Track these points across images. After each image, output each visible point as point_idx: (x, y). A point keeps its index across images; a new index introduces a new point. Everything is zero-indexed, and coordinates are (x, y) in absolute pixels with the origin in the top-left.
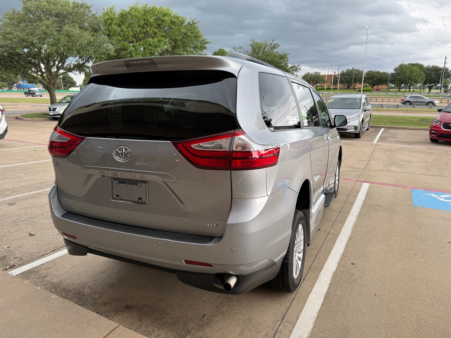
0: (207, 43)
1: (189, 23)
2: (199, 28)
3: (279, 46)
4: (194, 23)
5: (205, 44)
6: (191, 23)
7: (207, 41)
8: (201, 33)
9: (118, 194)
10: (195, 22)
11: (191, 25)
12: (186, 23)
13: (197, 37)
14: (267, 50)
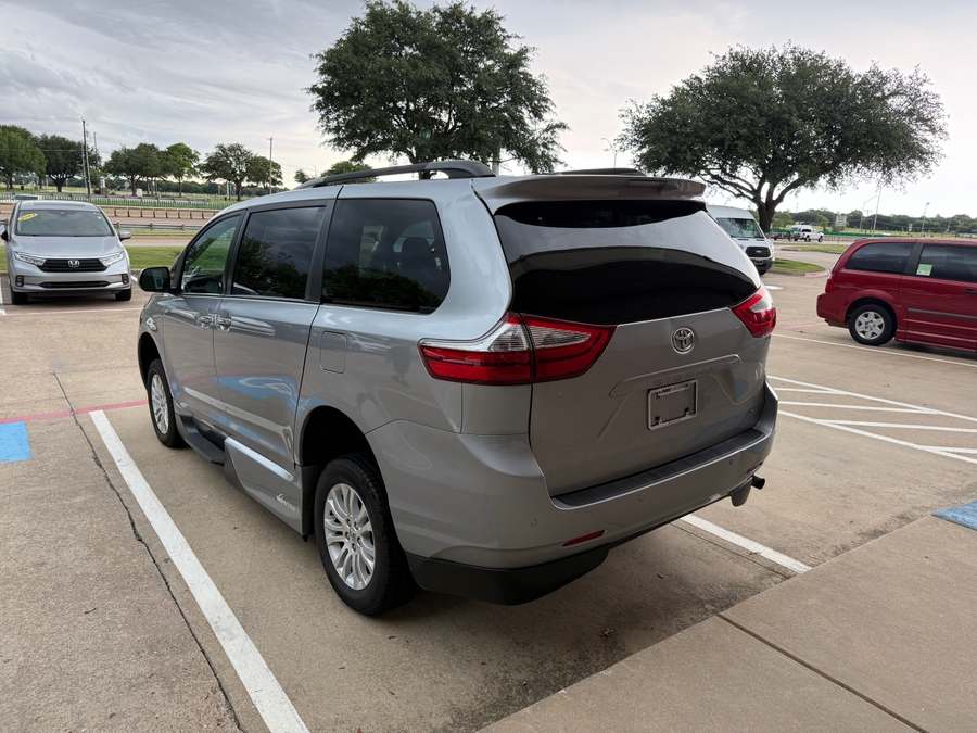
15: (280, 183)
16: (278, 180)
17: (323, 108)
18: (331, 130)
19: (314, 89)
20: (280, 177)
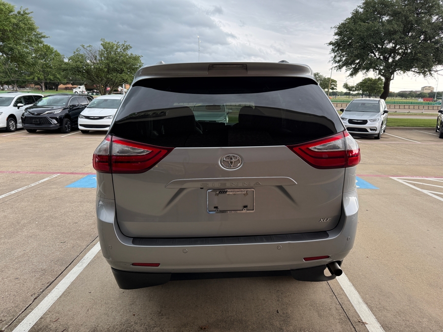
0: (44, 37)
1: (19, 13)
2: (32, 19)
3: (131, 47)
4: (26, 14)
5: (40, 38)
6: (22, 13)
7: (43, 35)
8: (36, 25)
9: (217, 206)
10: (26, 12)
11: (22, 15)
12: (16, 12)
13: (31, 29)
14: (119, 51)
15: (336, 89)
16: (335, 88)
17: (336, 52)
18: (336, 62)
19: (330, 44)
20: (336, 86)
